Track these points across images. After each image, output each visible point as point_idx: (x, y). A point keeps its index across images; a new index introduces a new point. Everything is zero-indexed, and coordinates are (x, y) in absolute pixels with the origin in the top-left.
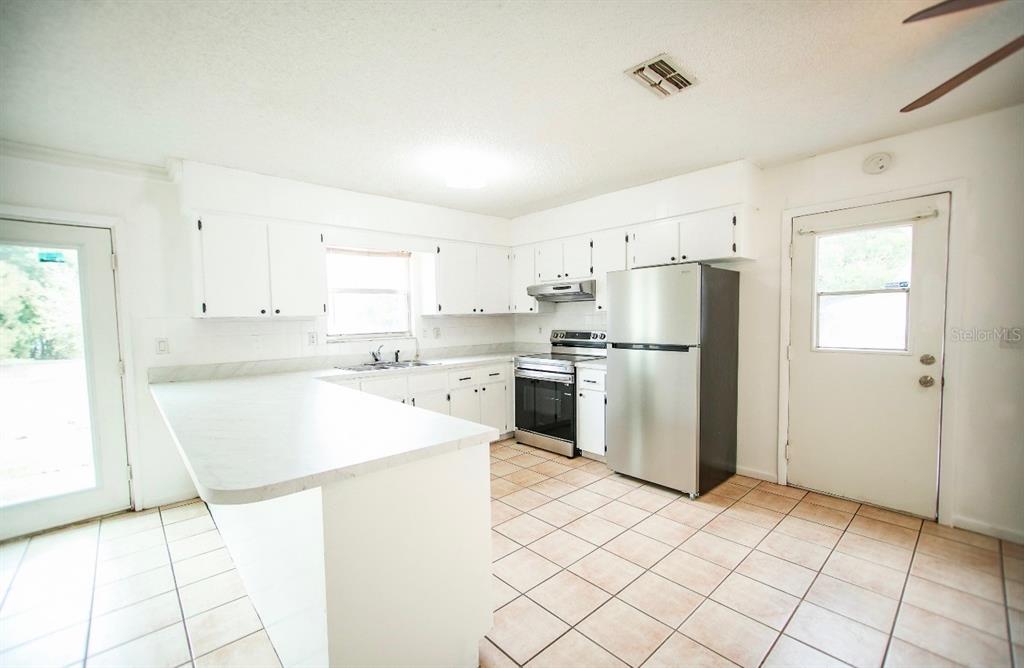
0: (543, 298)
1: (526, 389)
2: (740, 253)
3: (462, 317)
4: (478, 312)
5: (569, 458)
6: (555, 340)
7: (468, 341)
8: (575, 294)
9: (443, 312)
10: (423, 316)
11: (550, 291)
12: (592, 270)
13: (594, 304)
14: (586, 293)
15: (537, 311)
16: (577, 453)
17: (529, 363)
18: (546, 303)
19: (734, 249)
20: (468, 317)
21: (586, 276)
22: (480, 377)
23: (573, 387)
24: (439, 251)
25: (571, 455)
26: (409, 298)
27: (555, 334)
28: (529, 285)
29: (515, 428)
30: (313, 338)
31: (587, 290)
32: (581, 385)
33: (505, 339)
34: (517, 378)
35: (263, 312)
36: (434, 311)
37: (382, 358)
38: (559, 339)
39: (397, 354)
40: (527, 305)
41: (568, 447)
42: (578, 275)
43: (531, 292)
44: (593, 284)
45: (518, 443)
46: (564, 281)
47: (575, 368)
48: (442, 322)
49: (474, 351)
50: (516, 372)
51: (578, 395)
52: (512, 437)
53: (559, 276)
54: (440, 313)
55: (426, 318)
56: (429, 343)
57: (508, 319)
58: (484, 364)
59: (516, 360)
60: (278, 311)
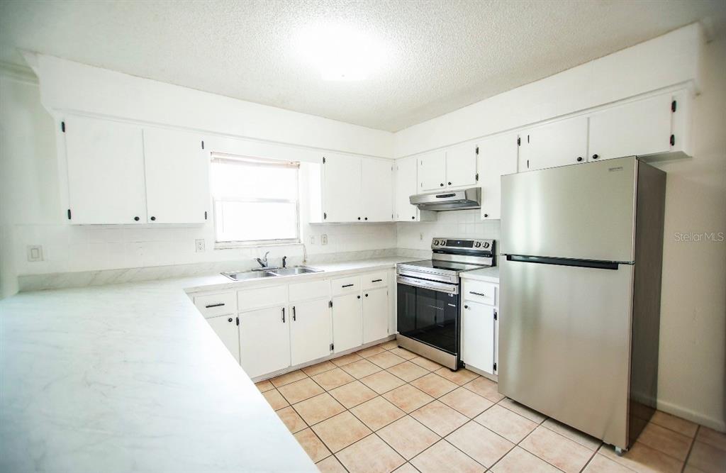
0: (425, 207)
1: (408, 296)
2: (681, 146)
3: (349, 225)
4: (362, 220)
5: (452, 370)
6: (437, 247)
7: (354, 247)
8: (459, 202)
9: (328, 220)
10: (310, 224)
11: (433, 199)
12: (477, 178)
13: (480, 213)
14: (471, 202)
15: (419, 220)
16: (460, 366)
17: (409, 270)
18: (427, 211)
19: (672, 143)
20: (354, 224)
21: (471, 184)
22: (363, 283)
23: (458, 297)
24: (324, 161)
25: (454, 368)
26: (297, 208)
27: (436, 242)
28: (410, 195)
29: (397, 332)
30: (200, 245)
31: (472, 198)
32: (466, 297)
33: (389, 245)
34: (399, 285)
35: (137, 219)
36: (320, 219)
37: (270, 264)
38: (440, 247)
39: (284, 260)
40: (409, 213)
41: (451, 359)
42: (461, 183)
43: (413, 200)
44: (478, 191)
45: (400, 347)
46: (448, 189)
47: (460, 279)
48: (327, 229)
49: (358, 257)
50: (398, 278)
51: (462, 307)
52: (393, 339)
53: (442, 185)
54: (325, 221)
55: (313, 225)
56: (316, 249)
57: (391, 227)
58: (368, 271)
59: (398, 268)
60: (153, 219)
